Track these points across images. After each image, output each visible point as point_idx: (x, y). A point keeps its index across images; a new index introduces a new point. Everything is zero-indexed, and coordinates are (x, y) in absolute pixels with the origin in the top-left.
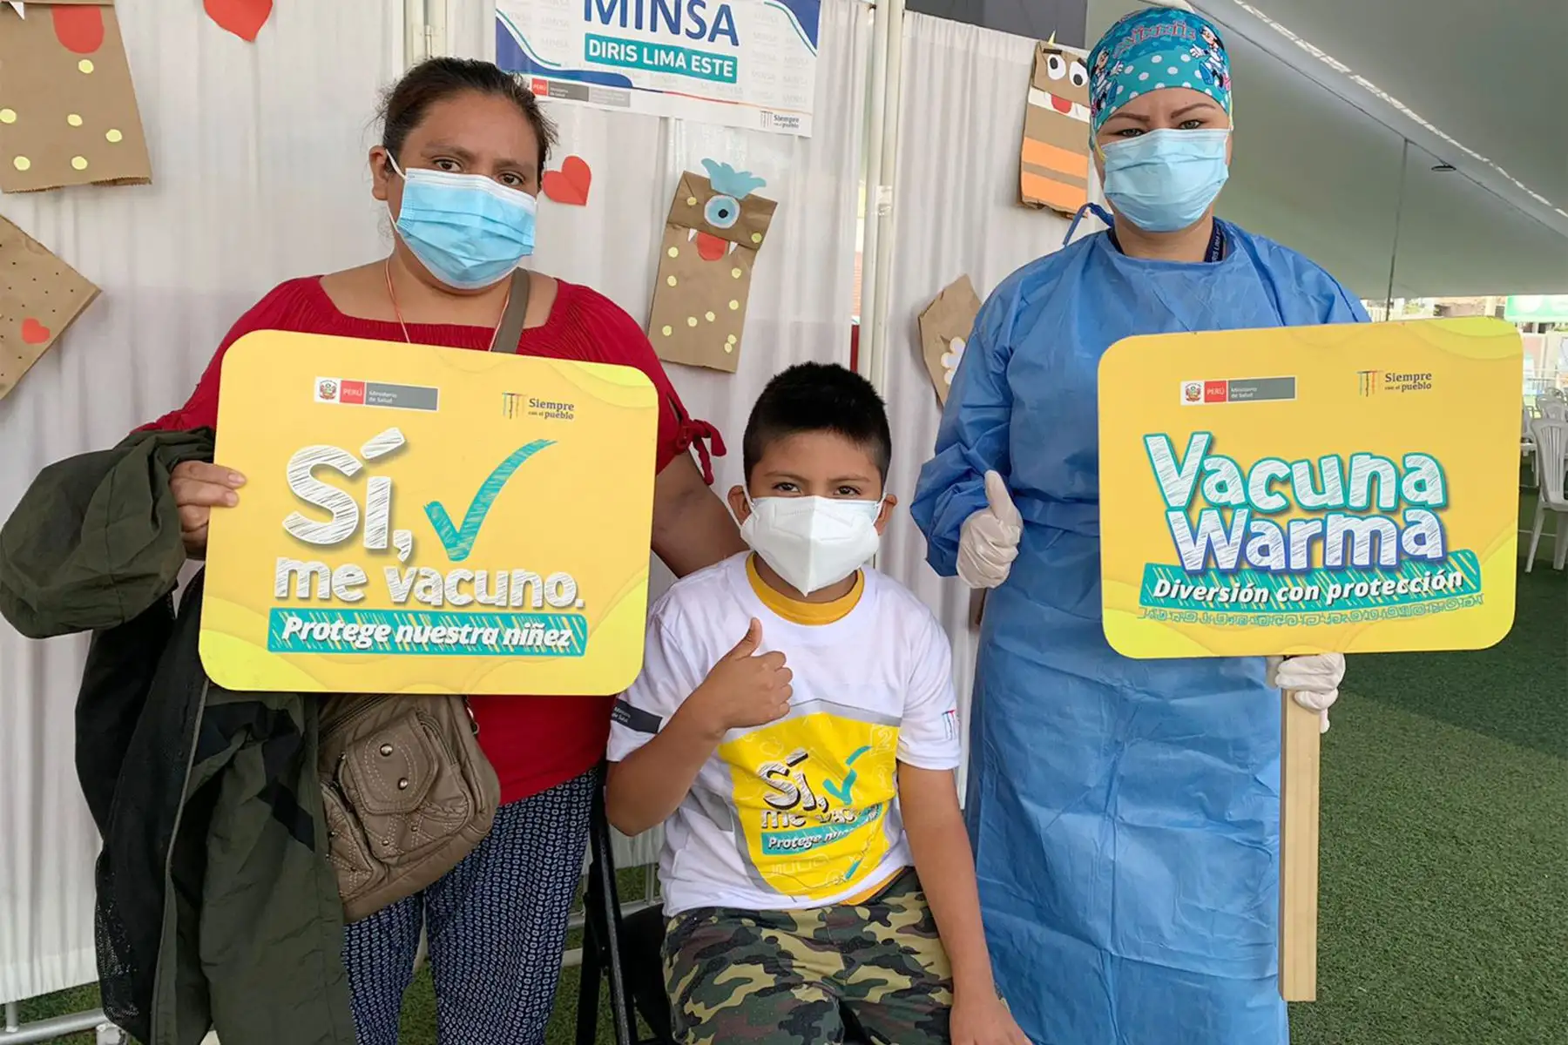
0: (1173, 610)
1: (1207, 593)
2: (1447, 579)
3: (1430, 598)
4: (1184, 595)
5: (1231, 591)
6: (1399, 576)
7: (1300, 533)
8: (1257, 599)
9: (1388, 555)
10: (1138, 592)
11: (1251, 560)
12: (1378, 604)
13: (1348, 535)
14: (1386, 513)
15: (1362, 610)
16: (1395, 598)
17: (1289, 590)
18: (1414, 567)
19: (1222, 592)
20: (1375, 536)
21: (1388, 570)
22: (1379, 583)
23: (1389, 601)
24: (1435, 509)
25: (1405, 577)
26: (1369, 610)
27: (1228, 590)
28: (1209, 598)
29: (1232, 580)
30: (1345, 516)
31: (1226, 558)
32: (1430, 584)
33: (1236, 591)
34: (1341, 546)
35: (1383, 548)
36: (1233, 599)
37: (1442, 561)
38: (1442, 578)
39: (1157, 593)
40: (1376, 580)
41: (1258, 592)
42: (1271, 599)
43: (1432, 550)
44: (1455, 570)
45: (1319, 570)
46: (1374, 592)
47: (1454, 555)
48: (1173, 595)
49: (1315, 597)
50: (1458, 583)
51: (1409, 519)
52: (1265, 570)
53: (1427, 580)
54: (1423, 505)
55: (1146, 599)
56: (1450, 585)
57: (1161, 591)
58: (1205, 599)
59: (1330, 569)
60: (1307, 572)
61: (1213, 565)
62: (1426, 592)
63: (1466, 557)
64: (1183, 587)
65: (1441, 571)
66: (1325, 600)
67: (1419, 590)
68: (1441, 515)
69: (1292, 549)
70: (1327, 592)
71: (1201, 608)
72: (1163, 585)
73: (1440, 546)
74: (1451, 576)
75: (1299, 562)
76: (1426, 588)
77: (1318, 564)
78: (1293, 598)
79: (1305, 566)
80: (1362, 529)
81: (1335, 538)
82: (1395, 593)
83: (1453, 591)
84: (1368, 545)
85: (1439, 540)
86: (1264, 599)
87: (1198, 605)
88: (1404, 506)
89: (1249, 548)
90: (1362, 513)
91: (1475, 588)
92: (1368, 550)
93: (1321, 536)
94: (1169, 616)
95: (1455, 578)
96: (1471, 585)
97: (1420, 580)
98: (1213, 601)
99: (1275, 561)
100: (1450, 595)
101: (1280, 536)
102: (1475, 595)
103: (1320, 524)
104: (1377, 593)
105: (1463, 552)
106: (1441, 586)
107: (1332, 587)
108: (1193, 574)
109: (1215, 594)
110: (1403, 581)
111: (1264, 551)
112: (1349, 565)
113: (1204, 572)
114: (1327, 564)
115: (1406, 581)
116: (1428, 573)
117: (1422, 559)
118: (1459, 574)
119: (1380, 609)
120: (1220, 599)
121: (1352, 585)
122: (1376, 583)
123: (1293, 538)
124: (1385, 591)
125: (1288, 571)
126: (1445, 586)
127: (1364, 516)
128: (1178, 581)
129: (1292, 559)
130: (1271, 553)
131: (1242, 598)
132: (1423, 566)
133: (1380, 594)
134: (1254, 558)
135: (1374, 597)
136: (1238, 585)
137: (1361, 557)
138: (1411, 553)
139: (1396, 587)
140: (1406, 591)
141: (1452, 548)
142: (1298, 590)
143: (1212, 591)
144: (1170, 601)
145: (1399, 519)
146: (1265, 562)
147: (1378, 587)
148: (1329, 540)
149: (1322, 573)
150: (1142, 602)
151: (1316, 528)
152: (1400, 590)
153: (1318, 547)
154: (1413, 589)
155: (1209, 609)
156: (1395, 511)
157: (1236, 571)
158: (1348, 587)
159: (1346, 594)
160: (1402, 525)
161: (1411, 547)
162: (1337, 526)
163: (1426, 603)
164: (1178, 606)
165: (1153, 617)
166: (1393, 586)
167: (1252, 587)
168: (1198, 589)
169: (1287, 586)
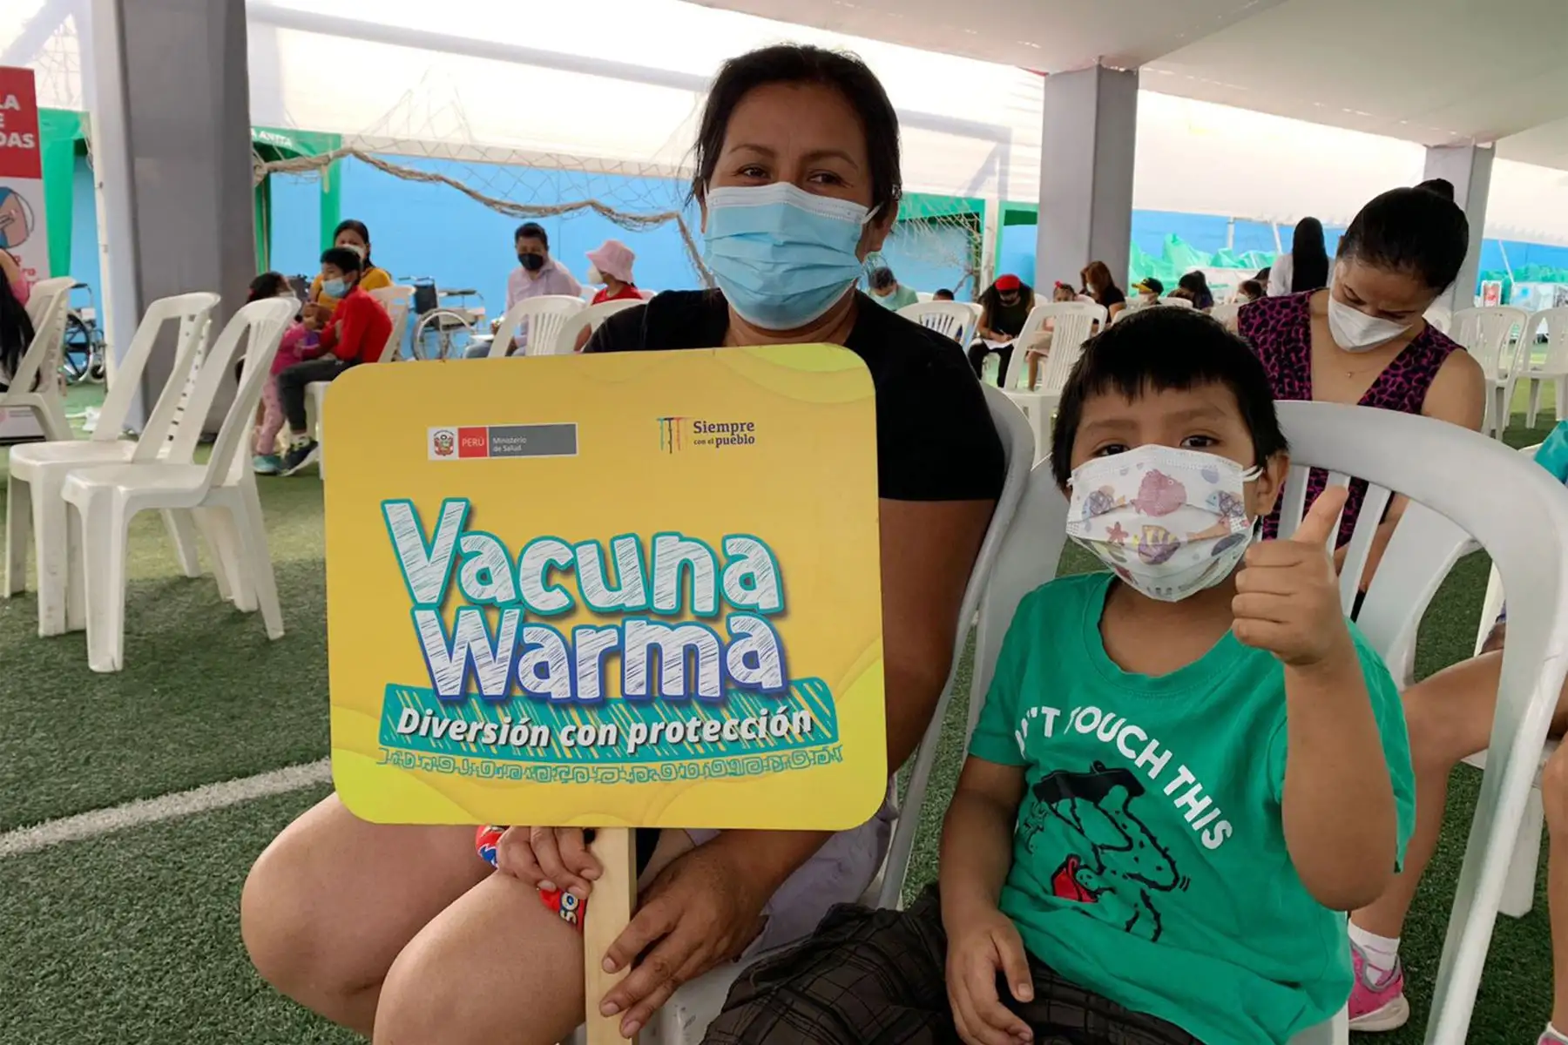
0: (422, 753)
1: (468, 730)
2: (790, 721)
3: (768, 749)
4: (437, 732)
5: (499, 728)
6: (725, 713)
7: (590, 645)
8: (533, 742)
9: (709, 683)
10: (377, 725)
11: (525, 683)
12: (697, 756)
13: (654, 651)
14: (704, 620)
15: (677, 763)
16: (722, 747)
17: (577, 730)
18: (743, 700)
19: (487, 731)
20: (691, 652)
21: (710, 704)
22: (699, 724)
23: (713, 750)
24: (770, 616)
25: (733, 717)
26: (686, 763)
27: (496, 727)
28: (471, 737)
29: (499, 711)
30: (649, 623)
31: (492, 680)
32: (768, 727)
33: (505, 728)
34: (644, 667)
35: (702, 671)
36: (502, 741)
37: (782, 694)
38: (784, 719)
39: (402, 728)
40: (694, 719)
41: (536, 730)
42: (553, 742)
43: (768, 676)
44: (801, 709)
45: (617, 701)
46: (692, 738)
47: (799, 684)
48: (423, 732)
49: (612, 741)
50: (807, 727)
51: (735, 630)
52: (543, 699)
53: (763, 720)
54: (752, 610)
55: (387, 736)
56: (796, 730)
57: (407, 725)
58: (465, 739)
59: (632, 701)
60: (601, 703)
61: (474, 690)
62: (763, 739)
63: (815, 688)
64: (436, 720)
65: (782, 708)
66: (626, 745)
67: (753, 735)
68: (779, 625)
69: (579, 669)
70: (628, 734)
71: (461, 752)
72: (410, 716)
73: (778, 671)
74: (796, 716)
75: (589, 689)
76: (762, 734)
77: (615, 692)
78: (582, 741)
79: (597, 694)
80: (673, 642)
81: (636, 654)
82: (720, 739)
83: (800, 739)
84: (681, 666)
85: (777, 661)
86: (544, 742)
87: (456, 747)
88: (727, 611)
89: (522, 665)
90: (671, 618)
91: (829, 736)
92: (681, 674)
93: (616, 652)
94: (418, 763)
95: (801, 720)
96: (824, 731)
97: (753, 721)
98: (475, 741)
99: (557, 686)
100: (796, 744)
101: (563, 650)
102: (830, 747)
103: (614, 633)
104: (697, 739)
105: (810, 681)
106: (783, 732)
107: (634, 727)
108: (448, 701)
109: (479, 731)
110: (731, 722)
111: (542, 670)
112: (657, 695)
113: (461, 701)
114: (627, 693)
115: (736, 722)
116: (764, 711)
117: (754, 689)
118: (807, 714)
119: (701, 762)
120: (484, 740)
121: (662, 726)
122: (693, 724)
123: (581, 653)
124: (706, 734)
125: (574, 702)
126: (789, 732)
127: (673, 623)
128: (429, 712)
129: (580, 684)
130: (551, 674)
131: (514, 740)
132: (756, 700)
133: (700, 741)
134: (529, 680)
135: (692, 744)
136: (508, 720)
137: (673, 686)
138: (740, 679)
139: (721, 730)
140: (735, 737)
141: (796, 675)
142: (590, 729)
143: (475, 727)
144: (418, 740)
145: (720, 628)
146: (543, 687)
147: (697, 728)
148: (628, 656)
149: (621, 706)
150: (382, 741)
151: (609, 639)
152: (727, 735)
153: (614, 667)
154: (746, 735)
155: (470, 754)
156: (714, 617)
157: (504, 700)
158: (656, 728)
159: (653, 739)
160: (726, 639)
161: (739, 671)
162: (639, 636)
163: (763, 756)
164: (429, 749)
165: (396, 763)
166: (717, 728)
167: (526, 724)
168: (454, 725)
169: (573, 723)
